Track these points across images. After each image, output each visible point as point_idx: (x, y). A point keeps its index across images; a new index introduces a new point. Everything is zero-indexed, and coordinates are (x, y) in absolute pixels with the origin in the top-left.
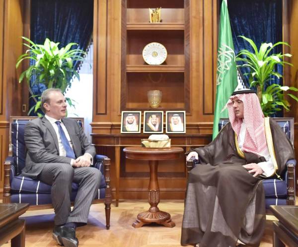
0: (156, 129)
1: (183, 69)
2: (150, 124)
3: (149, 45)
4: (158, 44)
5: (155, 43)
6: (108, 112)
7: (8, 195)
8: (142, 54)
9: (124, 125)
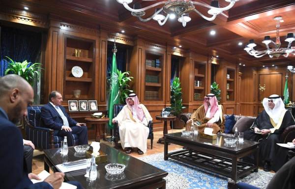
0: (85, 109)
2: (82, 107)
3: (75, 67)
4: (79, 67)
7: (53, 144)
8: (71, 70)
9: (70, 107)
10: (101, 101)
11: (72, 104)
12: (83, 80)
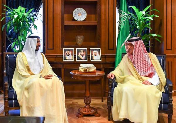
0: (83, 58)
1: (96, 23)
2: (80, 56)
3: (76, 9)
4: (81, 9)
5: (80, 8)
6: (54, 48)
7: (7, 101)
9: (65, 56)
10: (109, 49)
11: (68, 52)
12: (86, 24)
